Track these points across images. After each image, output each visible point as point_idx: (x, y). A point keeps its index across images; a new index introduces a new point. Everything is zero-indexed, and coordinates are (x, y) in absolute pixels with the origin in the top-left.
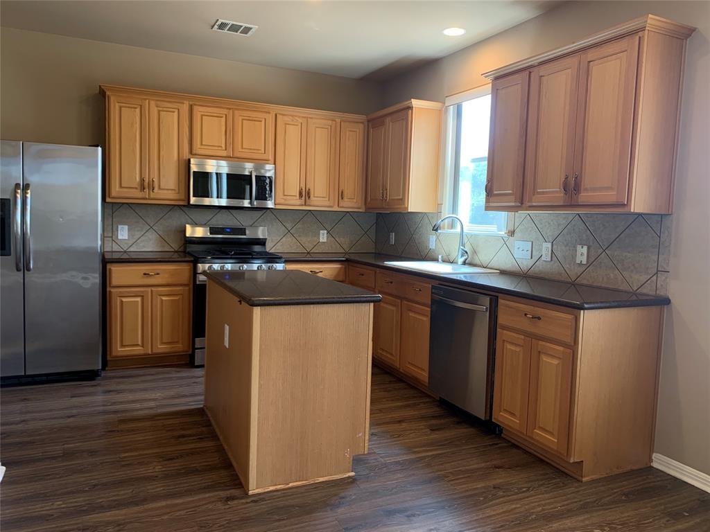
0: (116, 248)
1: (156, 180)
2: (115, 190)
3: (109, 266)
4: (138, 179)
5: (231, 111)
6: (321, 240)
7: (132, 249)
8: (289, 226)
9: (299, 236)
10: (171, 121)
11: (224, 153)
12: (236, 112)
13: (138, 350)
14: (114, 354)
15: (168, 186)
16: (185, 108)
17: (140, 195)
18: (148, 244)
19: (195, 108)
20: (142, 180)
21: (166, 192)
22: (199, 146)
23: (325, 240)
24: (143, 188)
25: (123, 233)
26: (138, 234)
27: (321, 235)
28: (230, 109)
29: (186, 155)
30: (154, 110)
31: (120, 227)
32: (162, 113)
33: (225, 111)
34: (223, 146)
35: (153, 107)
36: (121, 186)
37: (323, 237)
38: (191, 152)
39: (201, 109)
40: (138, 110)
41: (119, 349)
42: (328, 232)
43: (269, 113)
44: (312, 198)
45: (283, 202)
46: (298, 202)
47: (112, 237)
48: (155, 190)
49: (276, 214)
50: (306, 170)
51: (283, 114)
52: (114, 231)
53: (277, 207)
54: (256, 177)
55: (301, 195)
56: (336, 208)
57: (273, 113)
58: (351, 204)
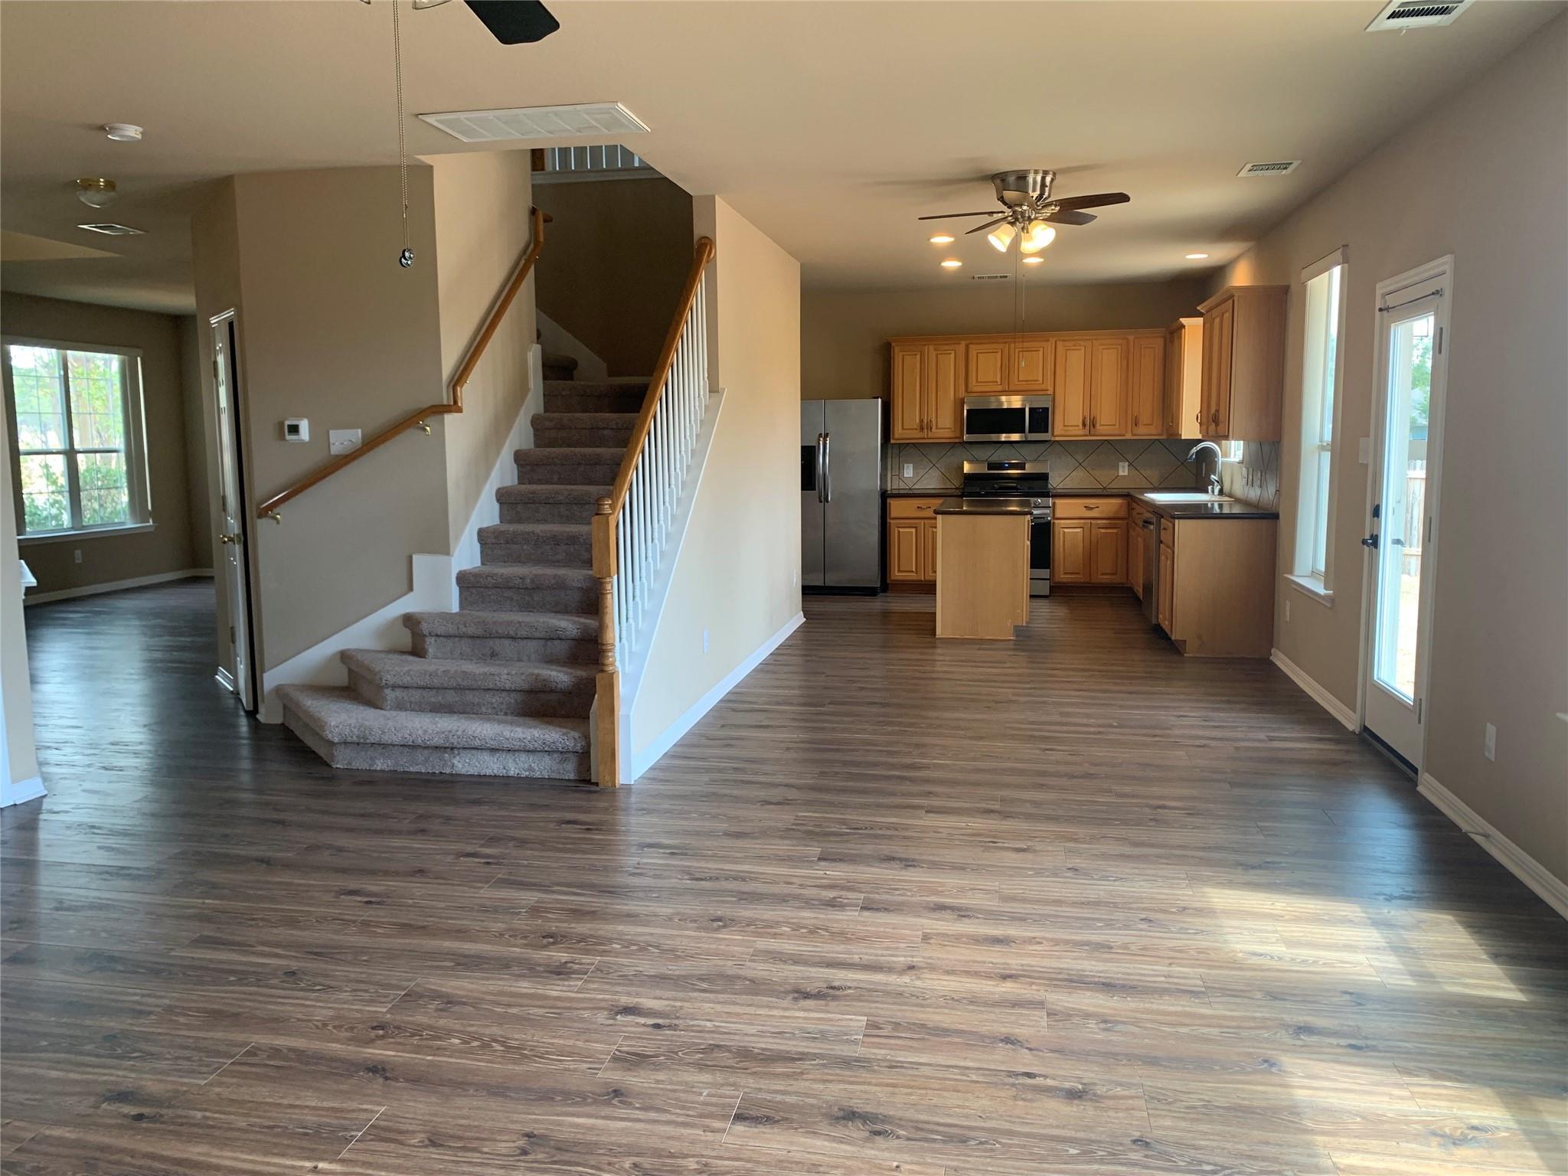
0: (902, 486)
1: (934, 420)
2: (898, 432)
3: (888, 500)
4: (918, 421)
5: (1007, 345)
6: (1121, 473)
7: (916, 487)
8: (1080, 458)
9: (1093, 469)
10: (949, 362)
11: (1000, 388)
12: (1012, 345)
13: (912, 576)
14: (893, 578)
15: (945, 424)
16: (962, 347)
17: (920, 435)
18: (931, 481)
19: (972, 347)
20: (922, 421)
21: (942, 430)
22: (974, 383)
23: (1126, 473)
24: (922, 429)
25: (909, 472)
26: (922, 472)
27: (1120, 468)
28: (1005, 343)
29: (962, 393)
30: (933, 354)
31: (905, 465)
32: (939, 356)
33: (1000, 346)
34: (999, 380)
35: (931, 351)
36: (903, 429)
37: (1124, 470)
38: (967, 391)
39: (977, 347)
40: (918, 357)
41: (896, 574)
42: (1130, 465)
43: (1048, 341)
44: (1098, 426)
45: (1063, 433)
46: (1081, 432)
47: (900, 476)
48: (933, 430)
49: (1068, 447)
50: (1090, 397)
51: (1064, 341)
52: (901, 469)
53: (1057, 439)
54: (1030, 409)
55: (1084, 425)
56: (1129, 436)
57: (1053, 341)
58: (1148, 430)
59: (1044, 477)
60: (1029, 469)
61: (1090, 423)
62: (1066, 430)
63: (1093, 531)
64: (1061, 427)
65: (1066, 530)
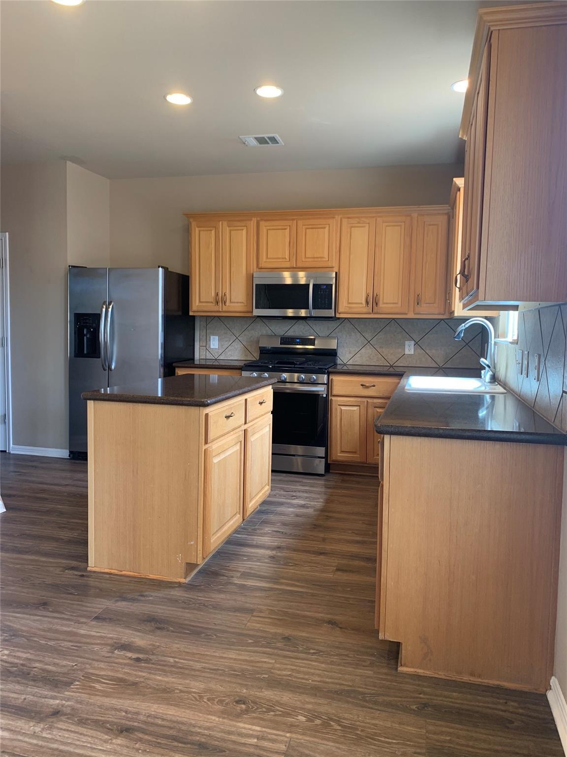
0: (209, 356)
1: (228, 294)
2: (197, 305)
4: (213, 294)
5: (295, 222)
6: (407, 352)
7: (221, 358)
8: (368, 336)
9: (381, 347)
10: (241, 238)
11: (288, 265)
12: (300, 223)
15: (238, 299)
16: (253, 223)
17: (216, 308)
18: (235, 353)
19: (262, 224)
20: (217, 295)
21: (236, 304)
22: (265, 259)
23: (412, 352)
24: (217, 302)
25: (214, 343)
26: (226, 344)
27: (406, 346)
28: (293, 220)
29: (253, 268)
30: (227, 231)
31: (212, 337)
32: (232, 232)
33: (289, 223)
34: (287, 257)
35: (223, 226)
36: (200, 302)
37: (410, 349)
38: (257, 266)
39: (267, 223)
40: (213, 232)
42: (416, 343)
43: (334, 218)
44: (381, 305)
45: (347, 310)
46: (365, 310)
47: (206, 346)
48: (228, 303)
49: (354, 323)
50: (374, 274)
51: (349, 218)
52: (207, 341)
53: (342, 316)
54: (314, 285)
55: (367, 303)
56: (411, 315)
57: (338, 218)
58: (429, 310)
59: (333, 353)
60: (318, 345)
61: (373, 301)
62: (350, 308)
63: (370, 411)
64: (345, 304)
65: (343, 408)
